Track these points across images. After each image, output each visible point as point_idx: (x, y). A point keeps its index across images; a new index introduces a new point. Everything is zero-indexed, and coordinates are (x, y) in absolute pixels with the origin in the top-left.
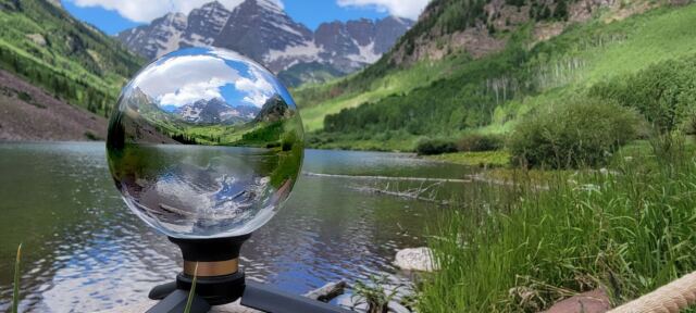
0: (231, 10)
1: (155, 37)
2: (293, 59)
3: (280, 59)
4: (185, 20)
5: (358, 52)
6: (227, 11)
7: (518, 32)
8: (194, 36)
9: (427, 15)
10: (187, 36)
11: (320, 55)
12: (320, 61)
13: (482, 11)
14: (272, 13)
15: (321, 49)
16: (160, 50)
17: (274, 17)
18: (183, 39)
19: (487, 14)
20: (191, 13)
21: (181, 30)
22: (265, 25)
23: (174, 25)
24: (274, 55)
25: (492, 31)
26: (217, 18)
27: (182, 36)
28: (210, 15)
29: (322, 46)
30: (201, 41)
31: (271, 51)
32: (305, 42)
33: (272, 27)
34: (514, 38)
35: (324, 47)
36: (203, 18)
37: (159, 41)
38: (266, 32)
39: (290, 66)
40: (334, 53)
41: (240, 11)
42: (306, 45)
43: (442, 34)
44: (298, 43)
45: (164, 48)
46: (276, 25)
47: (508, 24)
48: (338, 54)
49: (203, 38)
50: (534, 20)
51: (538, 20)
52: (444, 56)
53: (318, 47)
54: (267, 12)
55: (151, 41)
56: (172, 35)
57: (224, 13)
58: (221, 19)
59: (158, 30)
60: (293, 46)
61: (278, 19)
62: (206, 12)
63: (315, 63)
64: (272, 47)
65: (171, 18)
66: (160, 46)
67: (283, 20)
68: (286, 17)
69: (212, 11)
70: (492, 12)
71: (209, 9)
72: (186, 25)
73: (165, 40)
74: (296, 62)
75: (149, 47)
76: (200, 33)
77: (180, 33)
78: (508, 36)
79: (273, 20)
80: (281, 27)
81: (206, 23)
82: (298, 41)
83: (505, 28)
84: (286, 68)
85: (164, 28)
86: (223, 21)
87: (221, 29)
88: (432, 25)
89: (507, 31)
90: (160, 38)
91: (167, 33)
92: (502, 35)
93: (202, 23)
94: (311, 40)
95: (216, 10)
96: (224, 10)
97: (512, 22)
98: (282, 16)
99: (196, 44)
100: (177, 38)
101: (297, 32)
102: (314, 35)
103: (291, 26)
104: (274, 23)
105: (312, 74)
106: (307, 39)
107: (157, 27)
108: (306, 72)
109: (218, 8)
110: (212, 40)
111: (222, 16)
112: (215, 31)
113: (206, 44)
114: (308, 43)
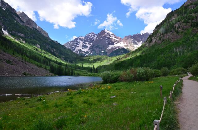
0: (97, 34)
2: (116, 48)
3: (112, 48)
4: (83, 38)
5: (137, 44)
6: (96, 35)
7: (187, 32)
8: (86, 42)
9: (156, 30)
11: (125, 46)
13: (174, 26)
15: (125, 44)
17: (110, 35)
18: (83, 44)
19: (176, 27)
20: (86, 36)
21: (83, 41)
22: (108, 38)
23: (81, 40)
24: (110, 47)
25: (177, 32)
26: (93, 37)
29: (125, 43)
30: (88, 44)
31: (109, 46)
32: (120, 42)
34: (185, 34)
35: (126, 43)
36: (89, 37)
37: (76, 45)
38: (108, 40)
39: (115, 50)
40: (129, 45)
41: (100, 34)
42: (120, 43)
43: (161, 35)
44: (118, 43)
45: (78, 47)
46: (111, 38)
47: (183, 29)
48: (131, 45)
50: (192, 27)
51: (194, 27)
52: (161, 42)
53: (124, 43)
54: (108, 34)
55: (74, 45)
56: (80, 43)
57: (95, 35)
58: (94, 37)
59: (76, 42)
60: (116, 44)
61: (112, 36)
62: (90, 35)
63: (123, 48)
64: (110, 45)
65: (80, 38)
66: (77, 46)
69: (92, 35)
70: (177, 26)
73: (78, 44)
74: (117, 48)
75: (73, 47)
76: (88, 41)
77: (82, 42)
78: (183, 34)
79: (110, 36)
80: (112, 38)
82: (118, 42)
83: (182, 31)
84: (114, 51)
85: (78, 41)
87: (94, 40)
88: (157, 33)
89: (183, 32)
90: (77, 44)
91: (79, 42)
92: (181, 33)
93: (89, 39)
94: (122, 41)
96: (95, 34)
97: (184, 29)
98: (113, 35)
99: (87, 45)
100: (81, 44)
101: (117, 40)
102: (123, 40)
103: (116, 38)
104: (110, 37)
105: (122, 52)
106: (121, 41)
107: (76, 41)
108: (121, 51)
109: (94, 34)
110: (91, 43)
111: (95, 36)
112: (92, 41)
113: (90, 45)
114: (121, 42)
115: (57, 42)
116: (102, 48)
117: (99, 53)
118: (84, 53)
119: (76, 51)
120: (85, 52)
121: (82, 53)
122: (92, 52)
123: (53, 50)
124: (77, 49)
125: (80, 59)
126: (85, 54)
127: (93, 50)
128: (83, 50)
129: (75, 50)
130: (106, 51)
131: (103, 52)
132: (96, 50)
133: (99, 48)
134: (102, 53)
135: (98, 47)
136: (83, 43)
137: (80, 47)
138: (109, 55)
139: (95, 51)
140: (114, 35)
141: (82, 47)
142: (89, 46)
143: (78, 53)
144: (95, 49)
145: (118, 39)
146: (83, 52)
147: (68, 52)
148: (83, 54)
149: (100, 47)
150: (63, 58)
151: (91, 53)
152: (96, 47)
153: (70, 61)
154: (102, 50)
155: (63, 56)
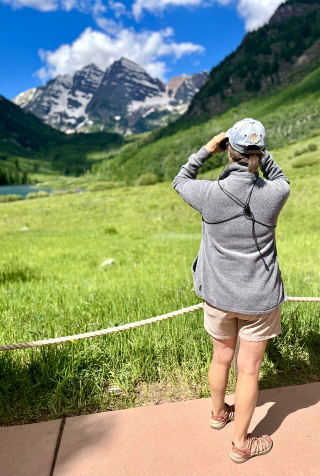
1: (49, 95)
2: (150, 108)
3: (140, 109)
4: (70, 80)
6: (101, 72)
8: (78, 93)
10: (73, 93)
11: (171, 103)
12: (170, 108)
14: (134, 71)
15: (172, 99)
16: (53, 105)
17: (136, 74)
18: (71, 96)
20: (75, 74)
21: (68, 88)
22: (129, 81)
23: (63, 84)
24: (136, 106)
26: (94, 77)
27: (69, 93)
28: (89, 75)
29: (173, 96)
30: (84, 97)
31: (134, 102)
32: (160, 94)
33: (134, 83)
35: (175, 97)
36: (83, 78)
37: (53, 99)
38: (129, 87)
39: (147, 113)
40: (181, 102)
41: (111, 71)
42: (161, 96)
44: (155, 95)
45: (56, 104)
46: (137, 81)
49: (85, 94)
53: (170, 97)
54: (131, 71)
55: (46, 99)
56: (61, 92)
57: (99, 73)
59: (51, 90)
60: (150, 97)
61: (139, 76)
62: (85, 73)
63: (166, 110)
64: (135, 99)
65: (60, 80)
66: (53, 101)
67: (143, 76)
68: (146, 74)
69: (90, 72)
71: (88, 70)
72: (72, 84)
73: (57, 97)
74: (152, 110)
75: (45, 104)
76: (82, 90)
77: (68, 91)
79: (135, 77)
80: (141, 82)
81: (86, 82)
82: (155, 93)
84: (144, 116)
85: (56, 87)
86: (98, 80)
87: (97, 86)
90: (53, 96)
91: (58, 92)
93: (83, 82)
94: (165, 91)
95: (93, 71)
96: (98, 71)
98: (142, 73)
99: (80, 99)
100: (65, 95)
101: (154, 86)
102: (167, 87)
104: (135, 80)
106: (162, 91)
107: (50, 87)
108: (159, 118)
109: (95, 70)
110: (91, 95)
111: (97, 75)
112: (93, 88)
113: (88, 98)
114: (163, 94)
116: (115, 110)
117: (109, 121)
118: (73, 121)
119: (51, 117)
120: (74, 118)
121: (69, 121)
122: (93, 118)
124: (55, 109)
125: (56, 141)
126: (74, 126)
127: (96, 114)
128: (70, 113)
129: (51, 113)
130: (125, 116)
131: (118, 118)
132: (102, 115)
133: (110, 108)
134: (115, 121)
135: (105, 105)
137: (61, 106)
138: (132, 127)
139: (99, 116)
141: (69, 104)
142: (85, 102)
143: (59, 120)
144: (100, 111)
145: (155, 84)
146: (71, 118)
149: (112, 106)
151: (91, 123)
152: (101, 106)
153: (32, 147)
154: (117, 115)
155: (14, 134)
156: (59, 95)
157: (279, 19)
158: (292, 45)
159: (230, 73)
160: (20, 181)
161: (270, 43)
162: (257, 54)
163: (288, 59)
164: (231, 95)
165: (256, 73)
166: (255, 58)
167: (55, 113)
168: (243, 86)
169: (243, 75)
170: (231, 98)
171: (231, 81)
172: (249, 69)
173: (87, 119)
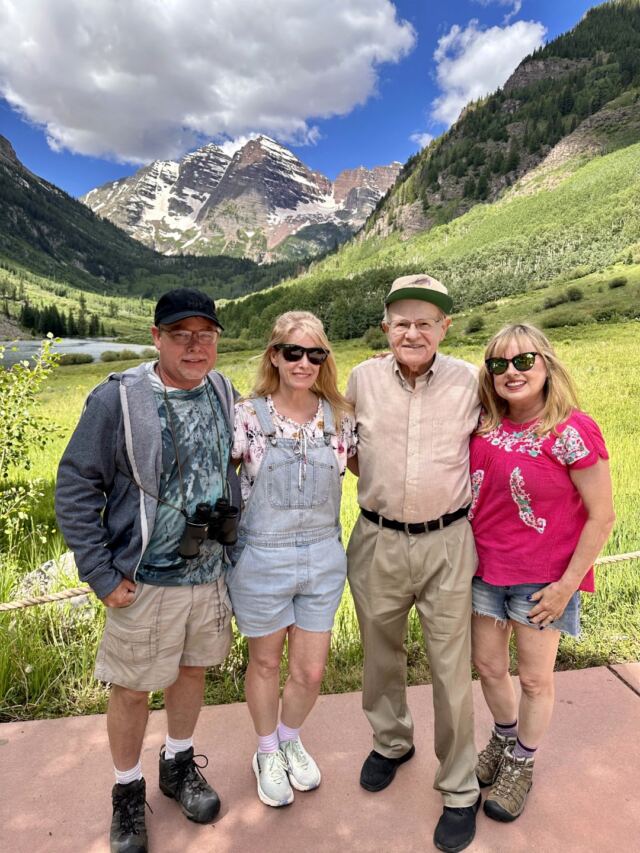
0: (231, 156)
1: (139, 193)
2: (304, 220)
3: (287, 220)
4: (174, 169)
6: (227, 157)
8: (186, 191)
10: (179, 191)
11: (339, 214)
12: (337, 221)
14: (281, 159)
15: (342, 207)
16: (146, 208)
17: (283, 162)
18: (174, 195)
21: (171, 183)
22: (271, 175)
23: (163, 176)
24: (281, 215)
26: (214, 167)
28: (205, 163)
29: (342, 201)
30: (194, 197)
31: (278, 210)
32: (322, 197)
33: (281, 178)
35: (344, 203)
36: (197, 167)
37: (144, 198)
38: (272, 184)
39: (299, 229)
40: (355, 211)
42: (322, 201)
44: (313, 199)
45: (151, 207)
46: (285, 175)
48: (360, 213)
49: (197, 193)
53: (337, 202)
54: (275, 159)
55: (134, 199)
56: (160, 189)
57: (222, 160)
58: (219, 168)
59: (143, 183)
60: (306, 202)
61: (289, 167)
62: (200, 159)
63: (330, 224)
64: (280, 205)
65: (160, 167)
66: (145, 203)
67: (294, 167)
69: (208, 158)
71: (205, 155)
72: (178, 175)
73: (152, 197)
74: (308, 224)
75: (132, 207)
76: (193, 187)
77: (170, 187)
79: (281, 168)
80: (292, 177)
81: (201, 173)
82: (312, 195)
84: (294, 233)
85: (151, 181)
86: (222, 170)
87: (219, 181)
90: (145, 194)
91: (154, 188)
93: (196, 174)
94: (329, 195)
95: (212, 157)
96: (221, 156)
97: (448, 196)
98: (293, 162)
99: (189, 201)
100: (165, 194)
101: (312, 184)
102: (333, 186)
103: (305, 176)
104: (282, 173)
105: (325, 239)
106: (325, 193)
107: (142, 180)
108: (318, 237)
109: (215, 154)
110: (207, 195)
111: (221, 164)
112: (211, 183)
113: (202, 200)
114: (326, 198)
115: (54, 187)
116: (247, 220)
117: (236, 240)
118: (177, 237)
119: (142, 229)
120: (179, 231)
121: (169, 235)
122: (209, 232)
123: (39, 229)
124: (148, 215)
125: (147, 268)
126: (179, 244)
127: (214, 227)
128: (171, 222)
129: (142, 224)
130: (262, 233)
131: (250, 234)
132: (224, 228)
133: (237, 218)
134: (246, 239)
135: (230, 213)
136: (171, 192)
137: (158, 211)
138: (272, 250)
139: (220, 230)
140: (298, 164)
141: (171, 208)
142: (197, 205)
143: (153, 234)
144: (221, 222)
145: (313, 180)
146: (174, 231)
147: (102, 234)
148: (172, 239)
149: (241, 214)
150: (81, 261)
151: (206, 240)
152: (223, 214)
153: (108, 276)
154: (248, 230)
155: (79, 254)
156: (155, 193)
157: (523, 84)
158: (542, 126)
159: (439, 168)
160: (88, 332)
161: (506, 123)
162: (484, 140)
163: (535, 150)
164: (439, 203)
165: (482, 169)
166: (481, 145)
167: (147, 222)
168: (460, 189)
169: (460, 173)
170: (440, 207)
171: (440, 181)
172: (470, 163)
173: (199, 234)
